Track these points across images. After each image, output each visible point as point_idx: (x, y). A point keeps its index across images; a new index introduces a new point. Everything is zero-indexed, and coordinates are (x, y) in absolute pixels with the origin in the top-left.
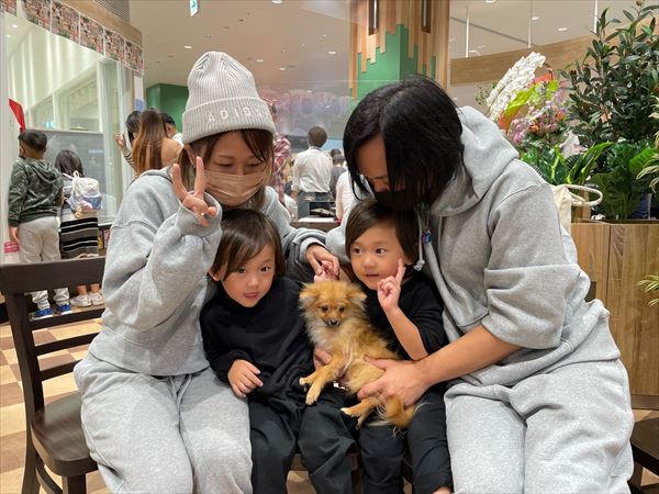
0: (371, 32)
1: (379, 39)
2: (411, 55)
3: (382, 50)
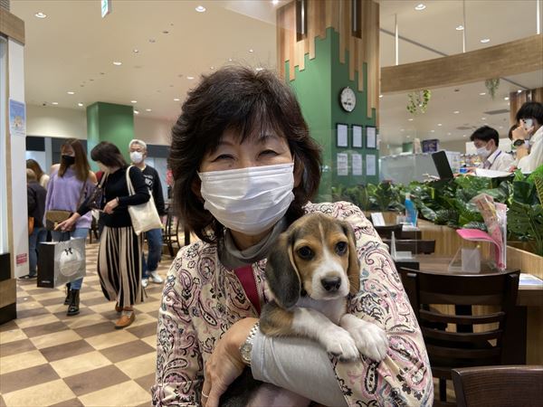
0: (299, 38)
1: (307, 45)
2: (342, 60)
3: (312, 56)
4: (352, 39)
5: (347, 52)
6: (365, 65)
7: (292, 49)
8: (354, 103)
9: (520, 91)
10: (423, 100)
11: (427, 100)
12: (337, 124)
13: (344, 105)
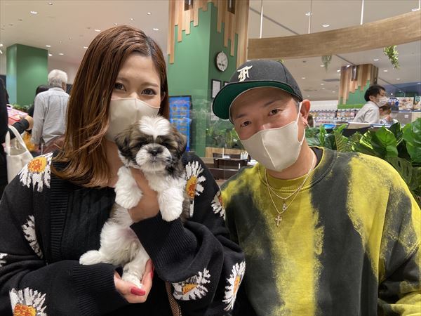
0: (187, 8)
1: (193, 14)
2: (219, 30)
3: (195, 23)
4: (228, 13)
5: (223, 24)
6: (237, 35)
7: (181, 15)
8: (226, 65)
9: (348, 66)
12: (212, 80)
13: (218, 66)
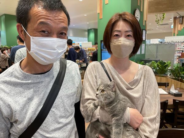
9: (178, 17)
10: (162, 18)
11: (164, 18)
